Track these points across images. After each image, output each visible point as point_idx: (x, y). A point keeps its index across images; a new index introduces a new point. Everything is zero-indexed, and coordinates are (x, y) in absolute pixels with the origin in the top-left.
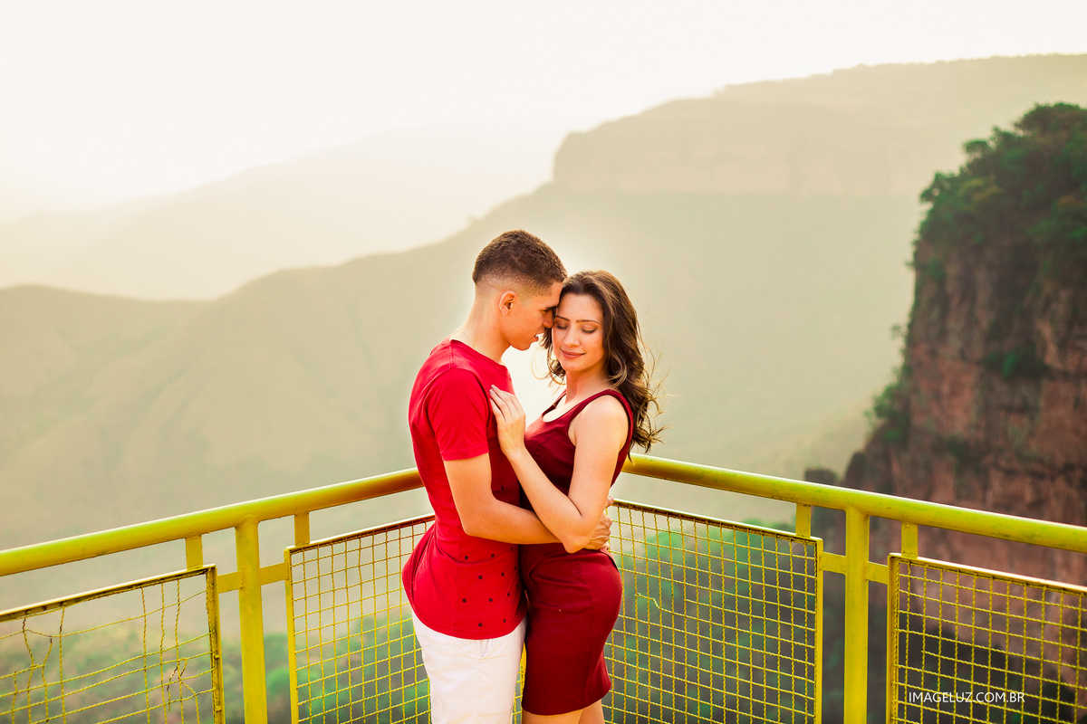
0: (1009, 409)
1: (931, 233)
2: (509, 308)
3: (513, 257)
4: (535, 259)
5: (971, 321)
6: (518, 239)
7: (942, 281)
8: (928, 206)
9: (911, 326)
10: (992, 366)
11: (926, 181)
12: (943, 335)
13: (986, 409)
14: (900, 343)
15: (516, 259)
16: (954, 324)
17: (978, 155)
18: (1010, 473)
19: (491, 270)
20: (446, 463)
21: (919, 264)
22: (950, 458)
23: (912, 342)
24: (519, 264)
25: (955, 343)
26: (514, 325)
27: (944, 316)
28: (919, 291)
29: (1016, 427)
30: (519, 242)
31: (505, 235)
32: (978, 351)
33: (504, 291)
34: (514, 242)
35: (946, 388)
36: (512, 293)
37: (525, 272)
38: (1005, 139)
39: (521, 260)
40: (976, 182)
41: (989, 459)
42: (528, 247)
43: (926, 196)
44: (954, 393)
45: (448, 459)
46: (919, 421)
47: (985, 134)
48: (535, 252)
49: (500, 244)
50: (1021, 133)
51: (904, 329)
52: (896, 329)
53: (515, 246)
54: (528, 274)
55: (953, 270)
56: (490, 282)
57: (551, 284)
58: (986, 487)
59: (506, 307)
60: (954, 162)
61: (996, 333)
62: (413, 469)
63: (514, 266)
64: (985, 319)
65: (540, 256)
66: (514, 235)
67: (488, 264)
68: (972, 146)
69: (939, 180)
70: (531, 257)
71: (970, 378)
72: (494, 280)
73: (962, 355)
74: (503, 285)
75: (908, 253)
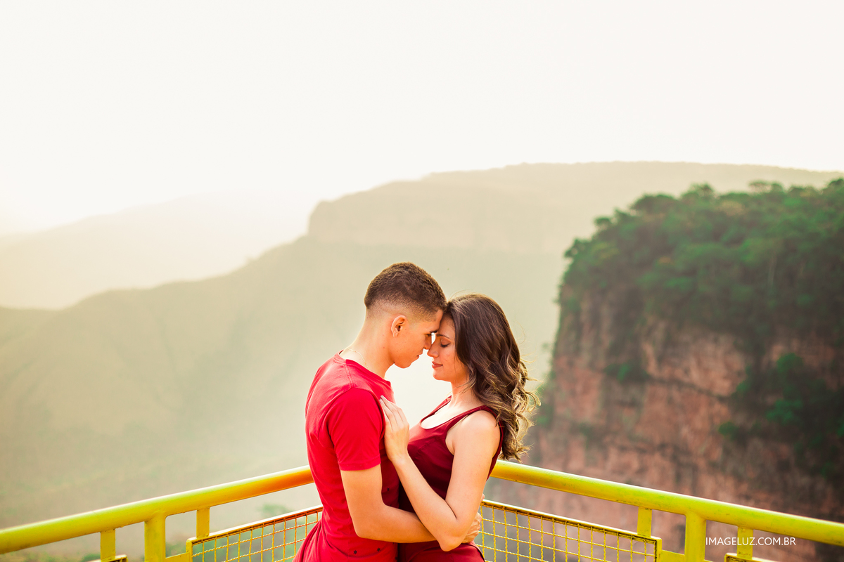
0: (622, 404)
1: (571, 280)
2: (399, 330)
3: (405, 285)
4: (425, 288)
5: (597, 342)
6: (410, 270)
7: (577, 313)
8: (568, 261)
9: (557, 344)
10: (611, 373)
11: (567, 244)
12: (578, 351)
13: (607, 403)
14: (547, 356)
15: (408, 288)
16: (586, 343)
17: (604, 227)
18: (623, 449)
19: (385, 296)
20: (342, 473)
21: (563, 301)
22: (581, 438)
23: (556, 355)
24: (411, 292)
25: (585, 358)
26: (400, 345)
27: (579, 337)
28: (562, 320)
29: (627, 416)
30: (410, 272)
31: (394, 266)
32: (602, 363)
33: (396, 315)
34: (406, 272)
35: (579, 388)
36: (403, 317)
37: (415, 299)
38: (623, 217)
39: (413, 289)
40: (602, 245)
41: (608, 439)
42: (418, 277)
43: (568, 254)
44: (586, 390)
45: (346, 469)
46: (561, 411)
47: (608, 212)
48: (424, 282)
49: (393, 274)
50: (633, 213)
51: (551, 347)
52: (545, 346)
53: (408, 276)
54: (418, 301)
55: (585, 306)
56: (383, 307)
57: (436, 311)
58: (606, 458)
59: (396, 329)
60: (588, 231)
61: (614, 350)
62: (306, 467)
63: (406, 294)
64: (607, 340)
65: (428, 286)
66: (406, 267)
67: (380, 290)
68: (601, 221)
69: (577, 244)
70: (421, 286)
71: (596, 381)
72: (387, 305)
73: (591, 365)
74: (394, 310)
75: (554, 293)
